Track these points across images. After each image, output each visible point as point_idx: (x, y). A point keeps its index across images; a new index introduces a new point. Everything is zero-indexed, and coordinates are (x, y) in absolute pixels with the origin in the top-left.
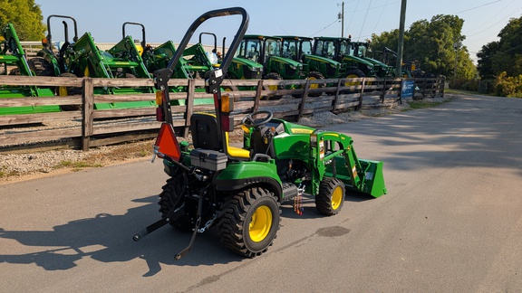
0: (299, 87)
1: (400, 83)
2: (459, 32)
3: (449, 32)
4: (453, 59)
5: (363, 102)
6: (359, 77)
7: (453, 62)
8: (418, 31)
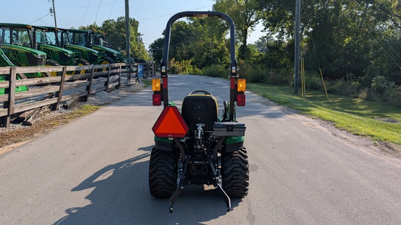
0: (87, 71)
1: (137, 67)
2: (137, 30)
3: (131, 29)
4: (137, 49)
5: (121, 82)
6: (111, 63)
7: (137, 51)
8: (109, 27)
